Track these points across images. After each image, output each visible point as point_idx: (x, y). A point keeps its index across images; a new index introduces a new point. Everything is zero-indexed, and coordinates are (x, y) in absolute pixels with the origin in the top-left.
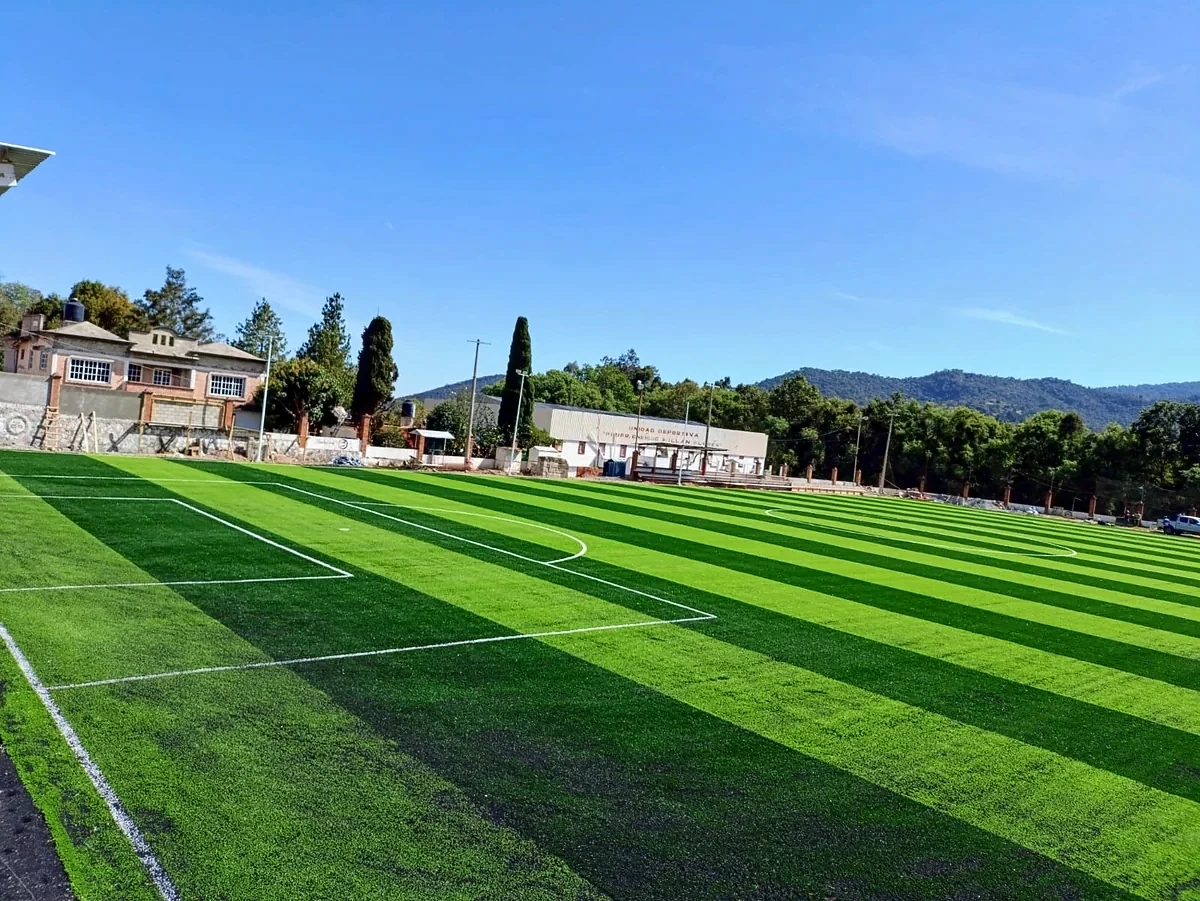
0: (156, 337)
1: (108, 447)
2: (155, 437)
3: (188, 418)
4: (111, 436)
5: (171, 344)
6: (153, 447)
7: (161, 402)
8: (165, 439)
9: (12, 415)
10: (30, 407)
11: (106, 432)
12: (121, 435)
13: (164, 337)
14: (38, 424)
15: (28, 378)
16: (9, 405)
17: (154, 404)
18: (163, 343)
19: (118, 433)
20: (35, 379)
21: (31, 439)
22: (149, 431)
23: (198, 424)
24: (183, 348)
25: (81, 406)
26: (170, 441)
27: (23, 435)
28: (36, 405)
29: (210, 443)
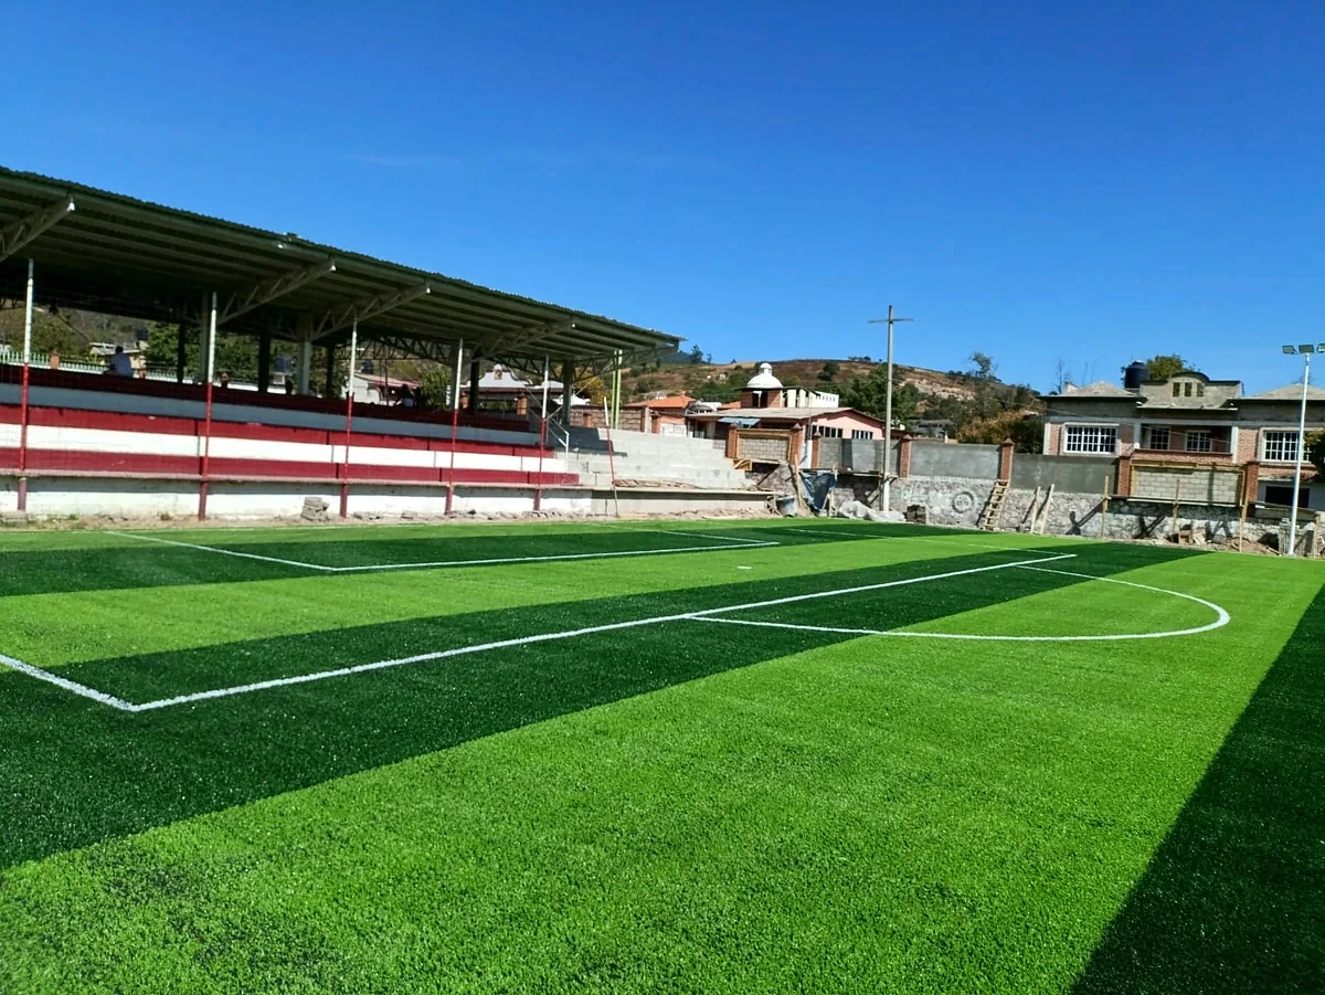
0: (1177, 386)
1: (1067, 529)
2: (1134, 517)
3: (1175, 490)
4: (1072, 515)
5: (1200, 394)
6: (1130, 531)
7: (1146, 469)
8: (1148, 520)
9: (959, 490)
10: (979, 481)
11: (1066, 509)
12: (1085, 513)
13: (1188, 386)
14: (986, 500)
15: (977, 449)
16: (959, 480)
17: (1134, 473)
18: (1188, 394)
19: (1082, 511)
20: (984, 449)
21: (977, 517)
22: (1127, 508)
23: (1202, 498)
24: (1217, 397)
25: (1038, 478)
26: (1156, 523)
27: (969, 512)
28: (986, 478)
29: (1217, 528)
